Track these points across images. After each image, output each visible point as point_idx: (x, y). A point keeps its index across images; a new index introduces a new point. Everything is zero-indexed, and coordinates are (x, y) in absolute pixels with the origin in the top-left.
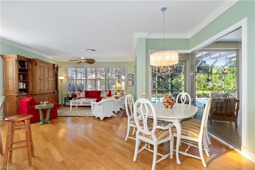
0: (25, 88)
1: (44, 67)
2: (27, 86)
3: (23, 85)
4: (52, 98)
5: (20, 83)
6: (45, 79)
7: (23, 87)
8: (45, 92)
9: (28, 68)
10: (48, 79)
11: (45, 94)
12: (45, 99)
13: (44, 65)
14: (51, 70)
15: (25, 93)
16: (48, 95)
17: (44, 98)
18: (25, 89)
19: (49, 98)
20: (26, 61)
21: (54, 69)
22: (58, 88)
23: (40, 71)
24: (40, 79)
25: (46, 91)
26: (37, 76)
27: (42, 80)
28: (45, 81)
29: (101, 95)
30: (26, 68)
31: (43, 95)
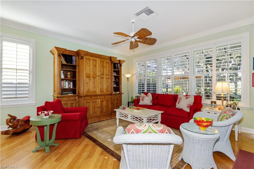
0: (71, 87)
1: (96, 60)
2: (74, 85)
3: (69, 84)
4: (108, 101)
5: (65, 81)
6: (97, 77)
7: (68, 87)
8: (96, 93)
9: (76, 64)
10: (101, 76)
11: (97, 96)
12: (96, 102)
13: (94, 58)
14: (108, 65)
15: (73, 94)
16: (103, 97)
17: (94, 101)
18: (71, 89)
19: (103, 101)
20: (74, 56)
21: (111, 64)
22: (121, 89)
23: (89, 66)
24: (89, 77)
25: (98, 92)
26: (85, 73)
27: (91, 77)
28: (98, 79)
29: (177, 103)
30: (74, 64)
31: (93, 98)
